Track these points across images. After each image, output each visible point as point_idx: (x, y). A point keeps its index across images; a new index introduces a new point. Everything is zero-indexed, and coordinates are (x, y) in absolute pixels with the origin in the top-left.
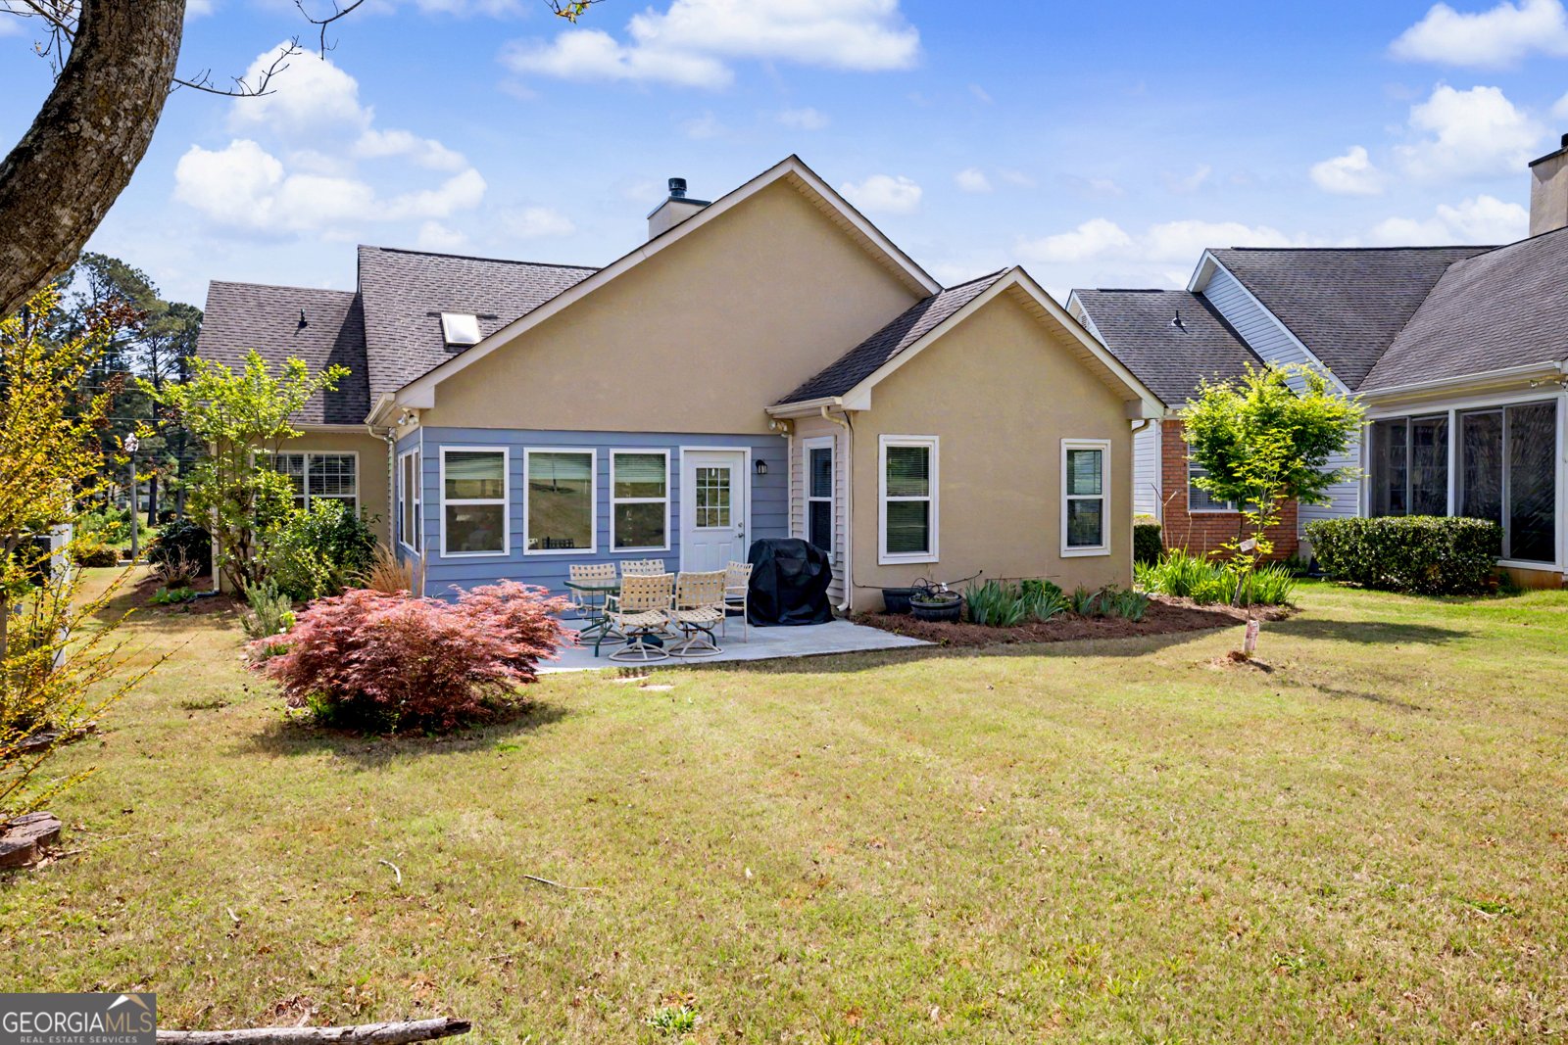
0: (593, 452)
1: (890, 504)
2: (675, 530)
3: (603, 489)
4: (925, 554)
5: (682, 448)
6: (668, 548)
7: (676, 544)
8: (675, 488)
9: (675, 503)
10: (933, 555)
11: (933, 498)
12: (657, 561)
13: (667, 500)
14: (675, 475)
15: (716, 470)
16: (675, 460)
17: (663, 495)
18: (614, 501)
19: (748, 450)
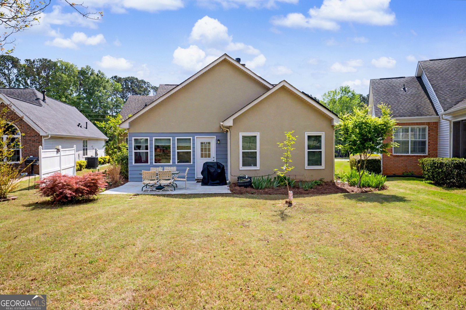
0: (171, 138)
1: (243, 152)
2: (194, 159)
3: (174, 148)
4: (256, 167)
5: (196, 137)
6: (192, 163)
7: (194, 162)
8: (194, 148)
9: (194, 151)
10: (258, 167)
11: (258, 151)
12: (174, 167)
13: (191, 151)
14: (194, 144)
15: (206, 142)
16: (194, 140)
17: (190, 149)
18: (177, 151)
19: (215, 137)
